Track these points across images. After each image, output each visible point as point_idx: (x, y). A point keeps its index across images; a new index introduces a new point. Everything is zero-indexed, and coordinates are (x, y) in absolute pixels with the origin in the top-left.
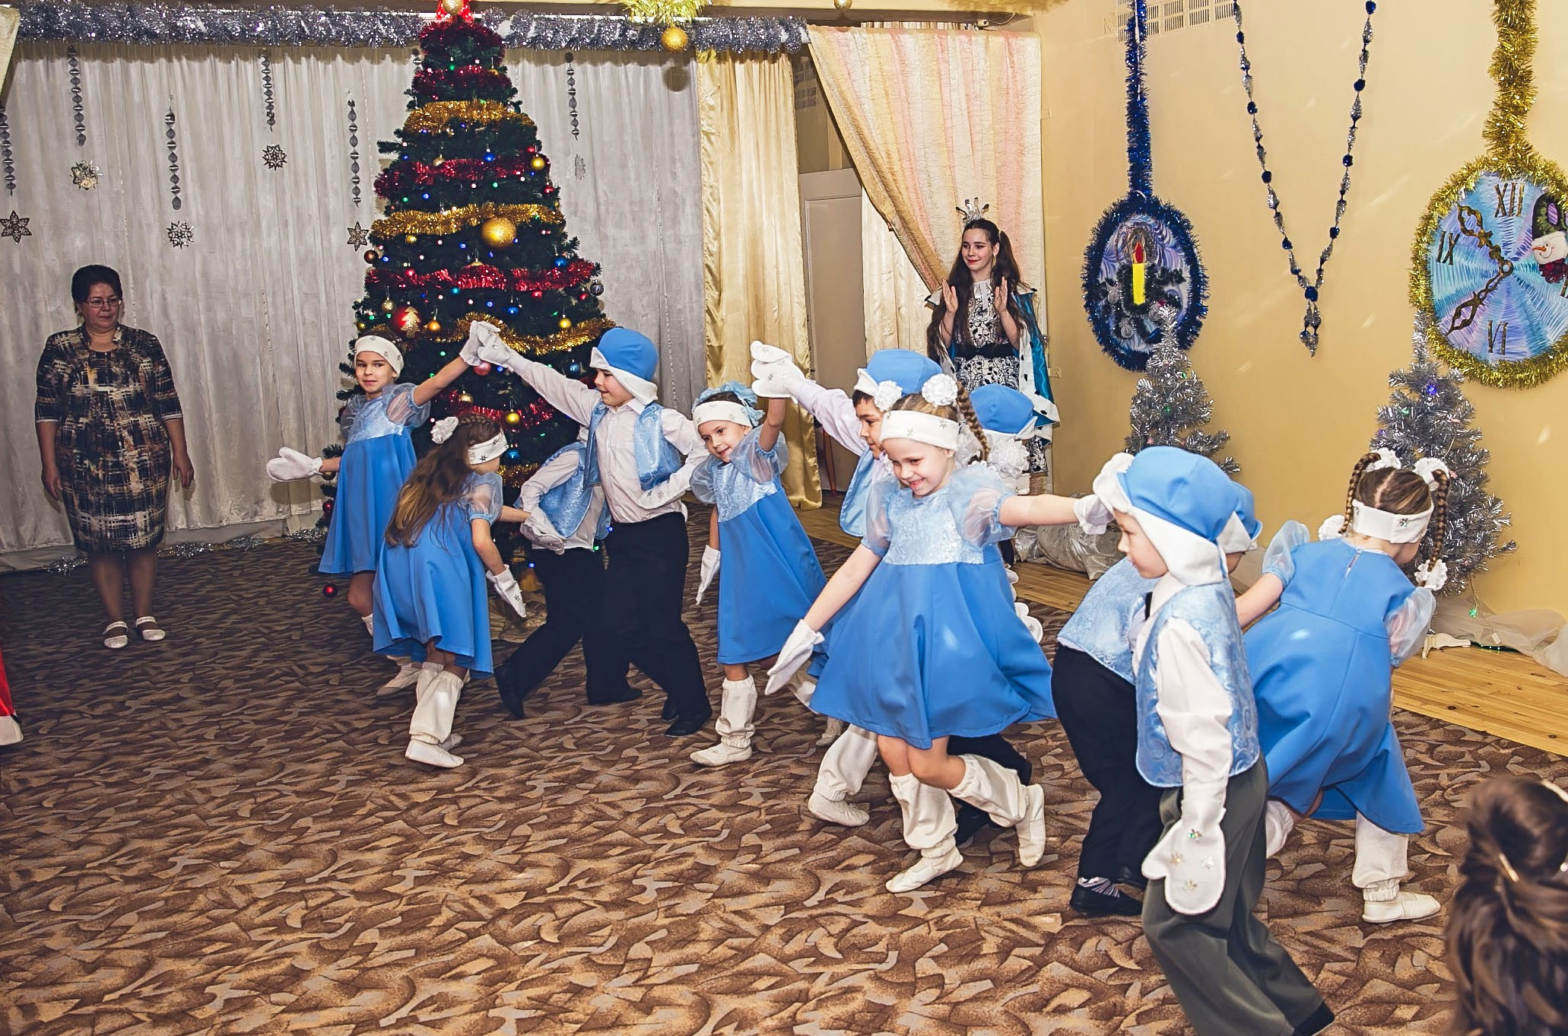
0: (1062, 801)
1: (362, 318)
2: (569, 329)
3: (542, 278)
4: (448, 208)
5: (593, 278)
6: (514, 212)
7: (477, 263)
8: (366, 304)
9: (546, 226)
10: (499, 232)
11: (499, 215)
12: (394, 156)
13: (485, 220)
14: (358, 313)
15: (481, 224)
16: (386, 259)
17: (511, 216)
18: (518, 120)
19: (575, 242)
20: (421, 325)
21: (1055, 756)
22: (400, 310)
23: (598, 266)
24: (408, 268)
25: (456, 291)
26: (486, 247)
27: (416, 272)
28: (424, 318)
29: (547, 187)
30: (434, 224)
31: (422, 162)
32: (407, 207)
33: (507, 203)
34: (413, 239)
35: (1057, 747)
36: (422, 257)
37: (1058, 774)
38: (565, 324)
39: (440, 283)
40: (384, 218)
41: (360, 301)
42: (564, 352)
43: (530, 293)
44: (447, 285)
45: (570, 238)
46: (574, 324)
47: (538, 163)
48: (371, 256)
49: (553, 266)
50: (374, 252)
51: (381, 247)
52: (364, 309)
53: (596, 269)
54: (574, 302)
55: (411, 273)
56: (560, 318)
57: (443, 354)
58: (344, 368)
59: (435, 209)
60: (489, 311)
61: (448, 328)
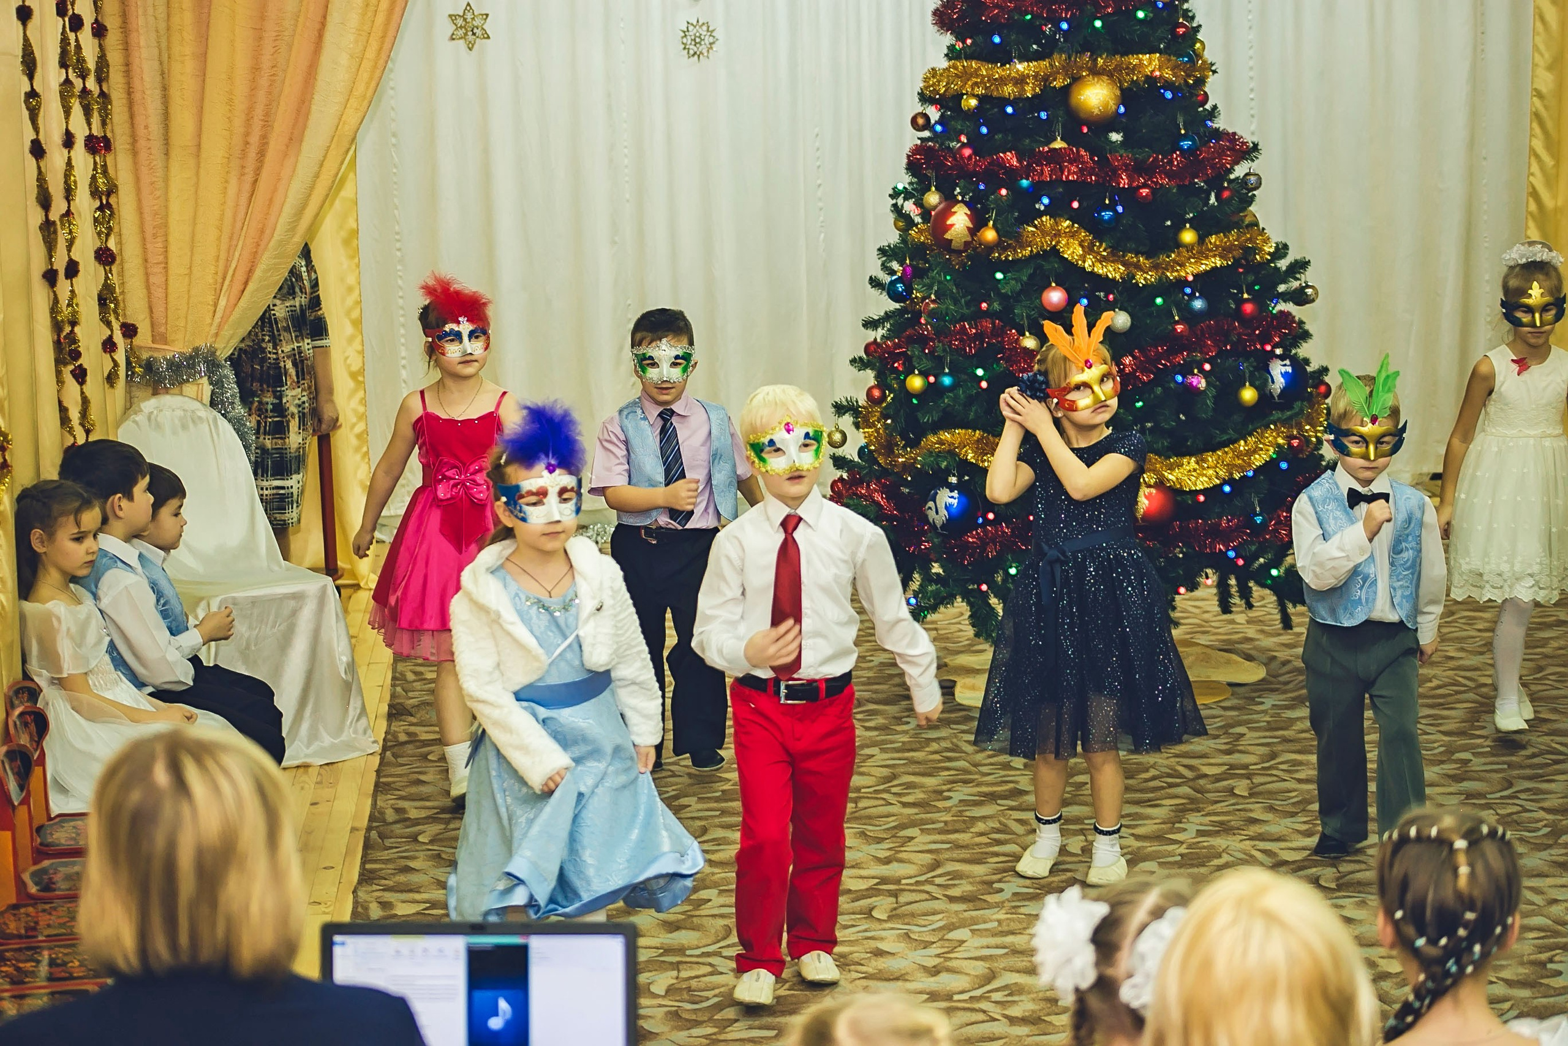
1: (900, 213)
2: (1189, 248)
3: (1155, 168)
4: (1025, 58)
5: (1246, 165)
6: (1119, 68)
7: (1059, 144)
8: (907, 195)
9: (1169, 88)
10: (1095, 97)
11: (1095, 72)
13: (1076, 79)
14: (895, 205)
15: (1069, 85)
16: (939, 127)
17: (1114, 74)
19: (1216, 110)
20: (974, 231)
22: (948, 205)
23: (1254, 145)
24: (963, 145)
25: (1025, 183)
27: (975, 153)
28: (978, 222)
29: (1180, 25)
30: (1003, 81)
32: (973, 53)
33: (1113, 54)
34: (973, 102)
36: (984, 130)
38: (1188, 236)
39: (1004, 172)
40: (942, 65)
41: (900, 187)
42: (1182, 283)
43: (1133, 190)
44: (1011, 177)
46: (1201, 240)
48: (921, 121)
49: (1176, 147)
50: (924, 116)
51: (934, 109)
52: (905, 199)
53: (1250, 152)
54: (1213, 200)
55: (967, 152)
56: (1179, 227)
57: (999, 276)
58: (875, 282)
59: (1007, 60)
60: (1074, 217)
61: (1009, 235)
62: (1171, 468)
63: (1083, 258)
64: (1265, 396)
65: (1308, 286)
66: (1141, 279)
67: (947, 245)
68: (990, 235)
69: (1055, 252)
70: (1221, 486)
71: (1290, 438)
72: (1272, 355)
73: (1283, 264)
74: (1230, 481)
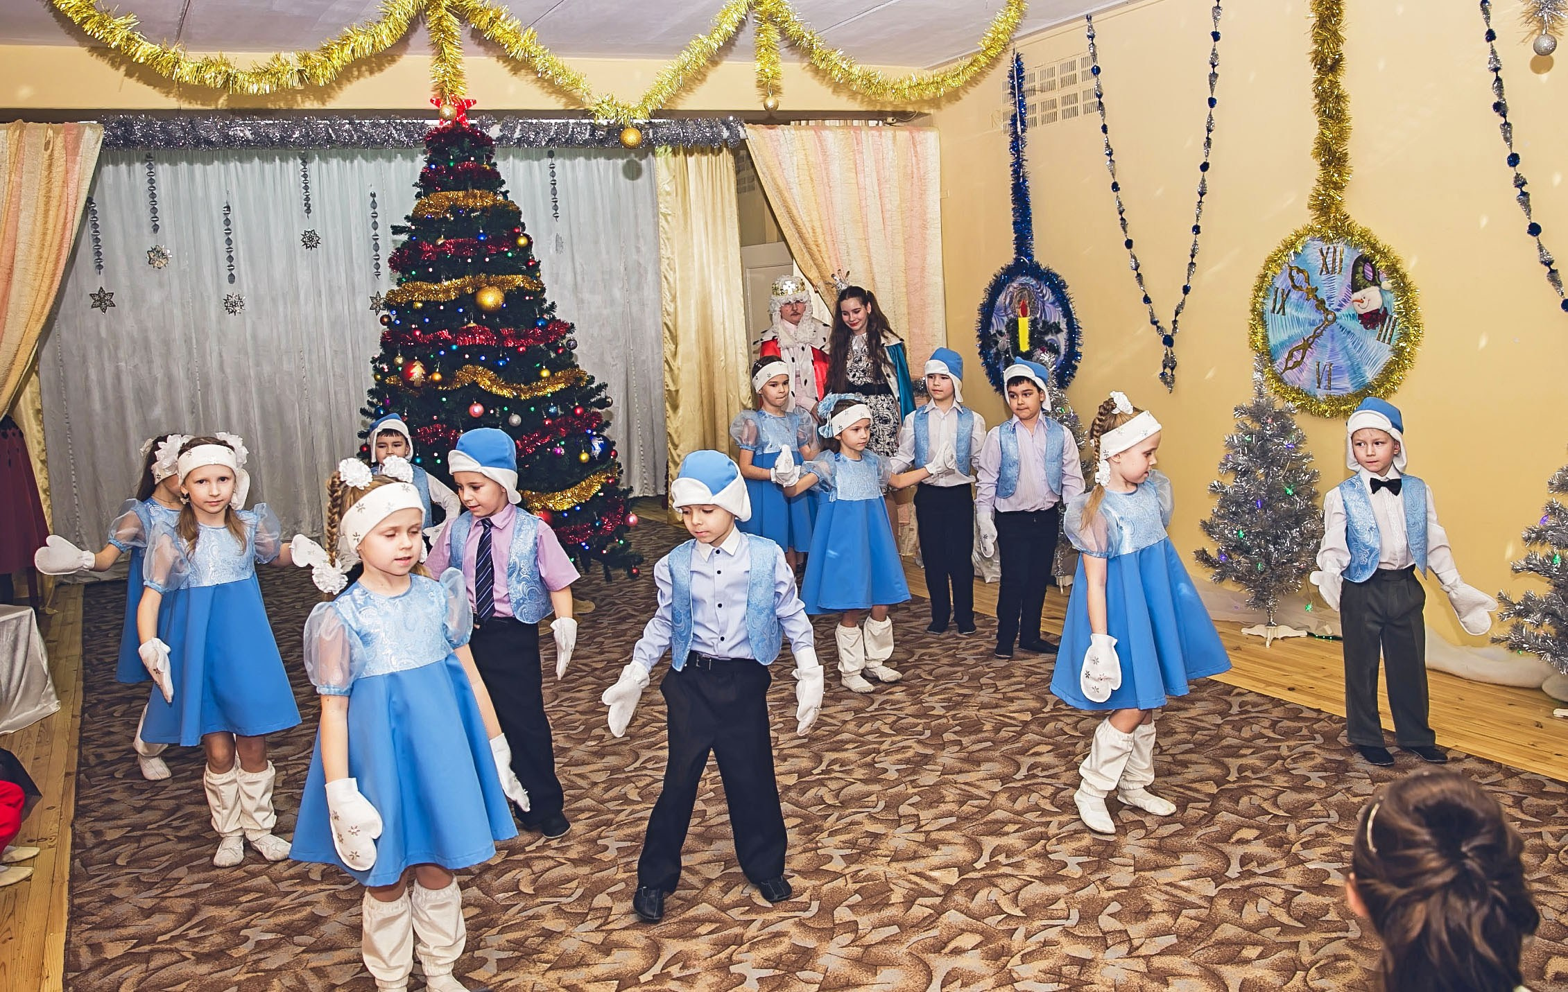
0: (961, 772)
1: (378, 371)
2: (548, 378)
3: (526, 336)
4: (448, 279)
5: (568, 336)
6: (502, 282)
7: (472, 324)
8: (381, 359)
9: (529, 293)
10: (491, 298)
11: (490, 285)
12: (404, 237)
13: (478, 289)
14: (375, 367)
15: (476, 292)
16: (398, 322)
17: (500, 285)
18: (506, 206)
19: (553, 306)
20: (426, 376)
21: (955, 733)
22: (409, 362)
23: (573, 325)
24: (415, 329)
25: (454, 347)
26: (479, 310)
27: (423, 332)
28: (429, 370)
29: (529, 261)
30: (437, 293)
31: (427, 241)
32: (416, 279)
33: (497, 275)
34: (420, 305)
35: (957, 725)
36: (427, 320)
37: (957, 748)
38: (545, 373)
39: (441, 341)
40: (396, 288)
41: (376, 356)
42: (544, 397)
43: (515, 348)
44: (447, 343)
45: (549, 303)
46: (552, 374)
47: (522, 241)
48: (386, 320)
49: (535, 325)
50: (388, 316)
51: (394, 312)
52: (380, 363)
53: (571, 328)
54: (553, 355)
55: (418, 333)
56: (541, 368)
57: (444, 399)
58: (363, 412)
59: (438, 281)
60: (482, 364)
61: (448, 378)
62: (549, 499)
63: (491, 386)
64: (592, 458)
65: (606, 397)
66: (523, 398)
67: (411, 384)
68: (437, 377)
69: (475, 384)
70: (575, 507)
71: (608, 478)
72: (591, 436)
73: (593, 386)
74: (579, 504)
